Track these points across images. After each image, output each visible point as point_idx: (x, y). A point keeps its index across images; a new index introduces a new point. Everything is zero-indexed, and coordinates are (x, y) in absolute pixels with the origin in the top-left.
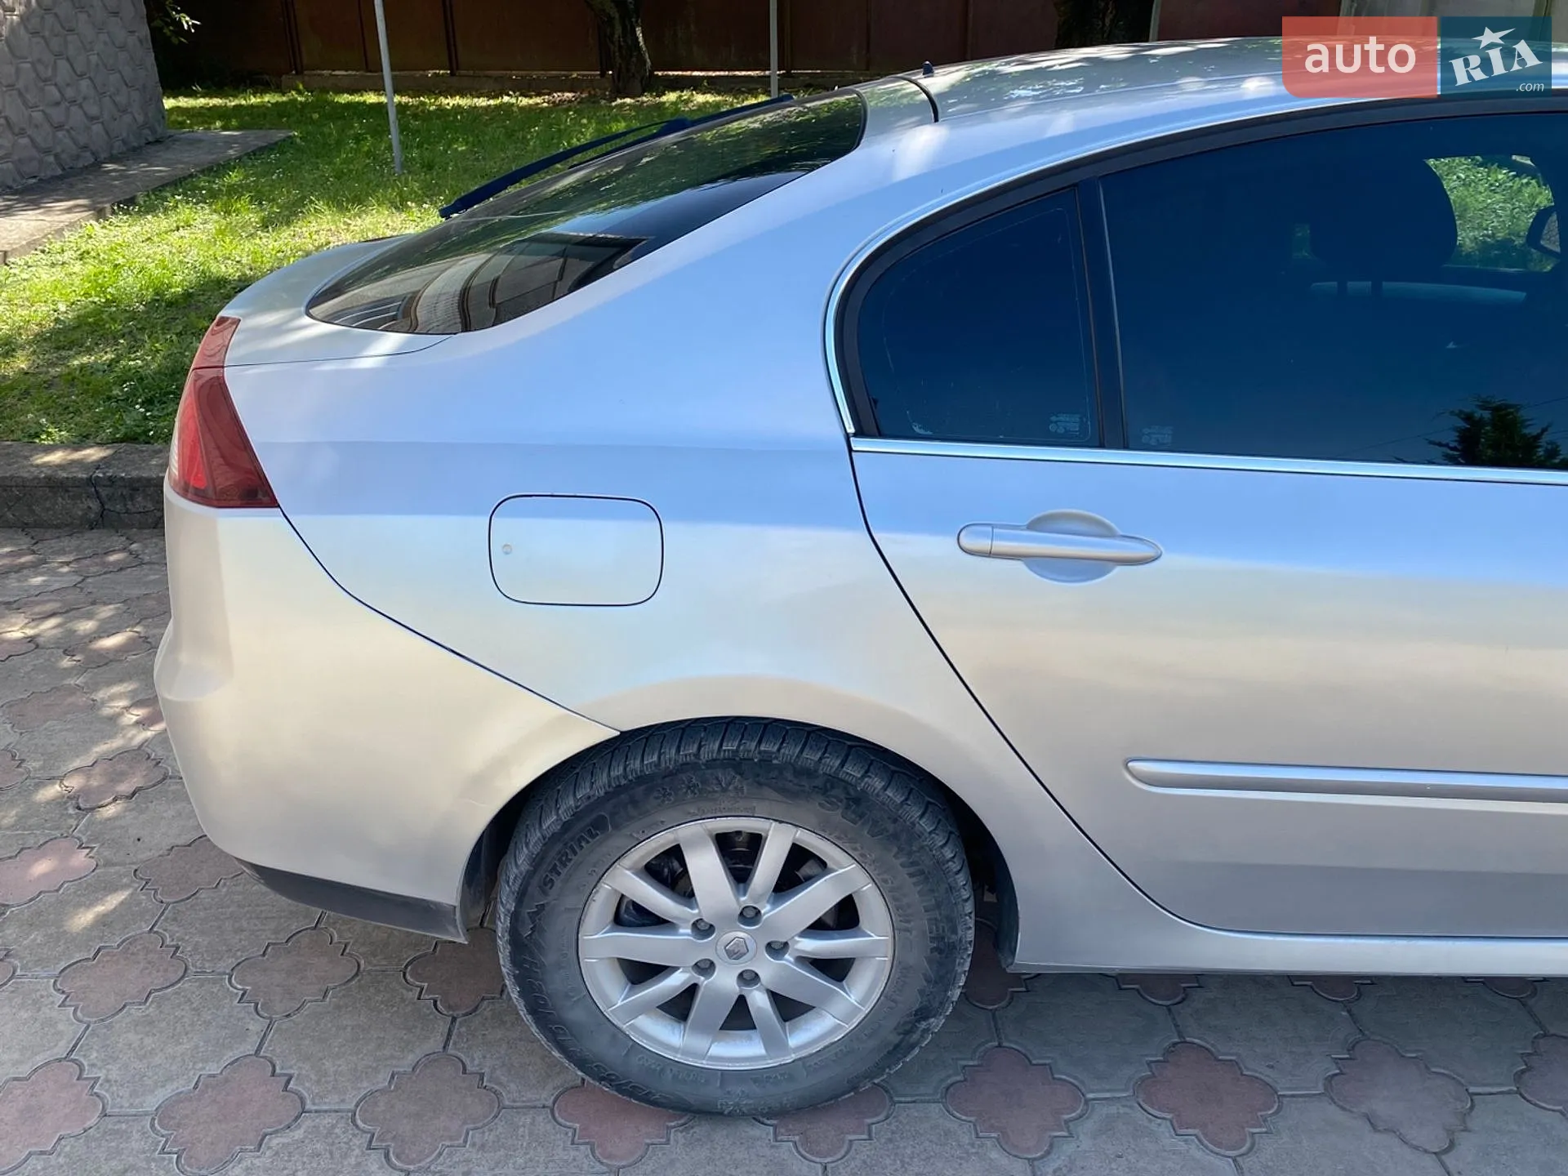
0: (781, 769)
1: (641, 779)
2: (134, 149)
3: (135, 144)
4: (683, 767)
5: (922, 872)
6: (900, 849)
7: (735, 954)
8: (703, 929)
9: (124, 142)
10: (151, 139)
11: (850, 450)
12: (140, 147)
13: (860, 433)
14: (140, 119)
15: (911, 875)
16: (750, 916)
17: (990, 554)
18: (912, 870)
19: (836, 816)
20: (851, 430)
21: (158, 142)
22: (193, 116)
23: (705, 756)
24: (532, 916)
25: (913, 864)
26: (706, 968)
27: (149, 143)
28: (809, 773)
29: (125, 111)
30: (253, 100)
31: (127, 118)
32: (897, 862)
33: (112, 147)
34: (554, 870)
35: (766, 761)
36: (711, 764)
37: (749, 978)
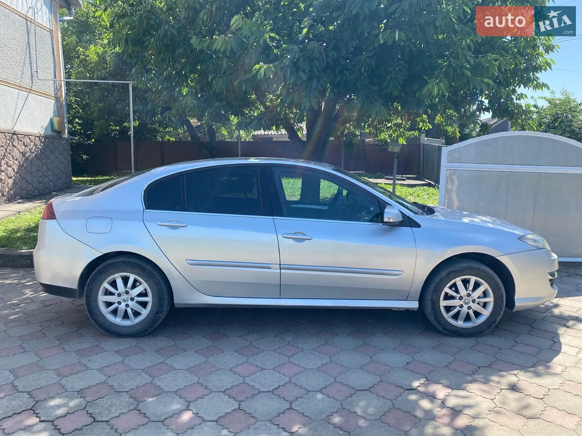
0: (131, 263)
1: (108, 264)
2: (61, 189)
3: (62, 188)
4: (115, 263)
5: (155, 283)
6: (152, 278)
7: (124, 301)
8: (119, 295)
9: (59, 187)
10: (66, 187)
11: (144, 211)
12: (63, 189)
13: (146, 209)
14: (64, 181)
15: (154, 283)
16: (127, 292)
17: (161, 225)
18: (154, 282)
19: (140, 271)
20: (145, 208)
21: (68, 188)
22: (81, 182)
23: (119, 261)
24: (89, 290)
25: (154, 281)
26: (119, 303)
27: (66, 188)
28: (136, 264)
29: (60, 179)
30: (101, 178)
31: (60, 181)
32: (151, 281)
33: (55, 189)
34: (93, 281)
35: (129, 262)
36: (120, 262)
37: (127, 306)
